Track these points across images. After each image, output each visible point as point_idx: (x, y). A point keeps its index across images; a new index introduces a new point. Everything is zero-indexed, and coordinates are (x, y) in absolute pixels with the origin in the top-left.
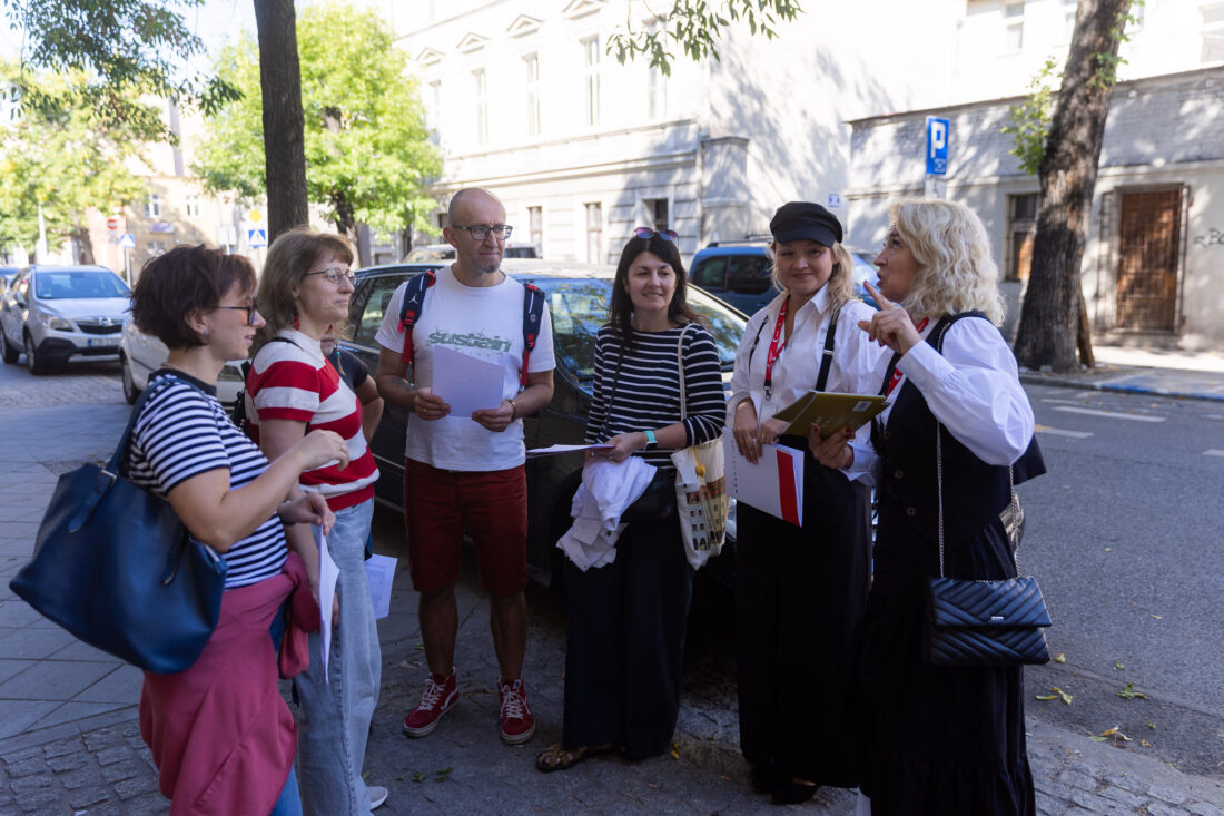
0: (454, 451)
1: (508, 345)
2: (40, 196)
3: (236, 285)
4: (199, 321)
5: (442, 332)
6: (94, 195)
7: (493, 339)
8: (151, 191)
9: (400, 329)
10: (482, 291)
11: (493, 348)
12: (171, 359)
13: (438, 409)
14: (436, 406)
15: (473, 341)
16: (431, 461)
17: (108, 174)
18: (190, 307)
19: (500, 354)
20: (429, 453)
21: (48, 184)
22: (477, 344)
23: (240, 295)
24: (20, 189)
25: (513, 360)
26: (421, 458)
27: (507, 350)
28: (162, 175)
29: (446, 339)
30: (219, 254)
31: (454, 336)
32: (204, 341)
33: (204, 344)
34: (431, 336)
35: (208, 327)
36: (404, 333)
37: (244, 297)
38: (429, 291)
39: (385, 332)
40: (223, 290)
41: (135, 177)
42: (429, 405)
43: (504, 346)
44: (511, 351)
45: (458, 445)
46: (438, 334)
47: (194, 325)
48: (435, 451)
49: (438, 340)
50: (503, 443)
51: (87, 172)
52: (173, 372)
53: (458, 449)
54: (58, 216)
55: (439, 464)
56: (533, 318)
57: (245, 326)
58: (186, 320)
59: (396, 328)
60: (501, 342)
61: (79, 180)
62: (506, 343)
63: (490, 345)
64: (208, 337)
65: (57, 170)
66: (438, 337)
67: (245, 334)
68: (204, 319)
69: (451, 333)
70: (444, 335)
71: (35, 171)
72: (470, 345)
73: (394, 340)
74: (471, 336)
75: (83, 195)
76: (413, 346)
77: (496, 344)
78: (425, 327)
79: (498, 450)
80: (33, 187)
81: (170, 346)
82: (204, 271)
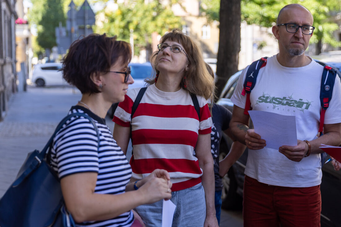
0: (271, 172)
1: (308, 105)
2: (132, 27)
3: (120, 59)
4: (98, 79)
5: (266, 96)
6: (156, 26)
7: (298, 100)
8: (183, 23)
9: (243, 94)
10: (294, 70)
11: (298, 106)
12: (83, 100)
13: (259, 143)
14: (257, 140)
15: (285, 102)
16: (257, 178)
17: (163, 15)
18: (94, 70)
19: (303, 111)
20: (257, 173)
21: (135, 20)
22: (288, 104)
23: (122, 65)
24: (123, 24)
25: (312, 115)
26: (252, 176)
27: (307, 108)
28: (190, 15)
29: (268, 100)
30: (113, 40)
31: (274, 98)
32: (100, 90)
33: (100, 92)
34: (260, 98)
35: (102, 83)
36: (246, 96)
37: (124, 66)
38: (261, 70)
39: (235, 96)
40: (113, 62)
41: (177, 17)
42: (253, 139)
43: (305, 105)
44: (310, 109)
45: (273, 168)
46: (264, 96)
47: (95, 81)
48: (260, 171)
49: (263, 101)
50: (303, 170)
51: (154, 14)
52: (82, 108)
53: (273, 171)
54: (139, 38)
55: (261, 180)
56: (327, 88)
57: (123, 83)
58: (91, 77)
59: (241, 93)
60: (304, 103)
61: (149, 18)
62: (307, 103)
63: (295, 105)
64: (102, 88)
65: (140, 13)
66: (264, 99)
67: (122, 88)
68: (101, 77)
69: (272, 96)
70: (267, 98)
71: (130, 14)
72: (283, 104)
73: (240, 101)
74: (284, 98)
75: (151, 27)
76: (250, 104)
77: (300, 104)
78: (257, 93)
79: (300, 174)
80: (129, 23)
81: (83, 92)
82: (104, 50)
